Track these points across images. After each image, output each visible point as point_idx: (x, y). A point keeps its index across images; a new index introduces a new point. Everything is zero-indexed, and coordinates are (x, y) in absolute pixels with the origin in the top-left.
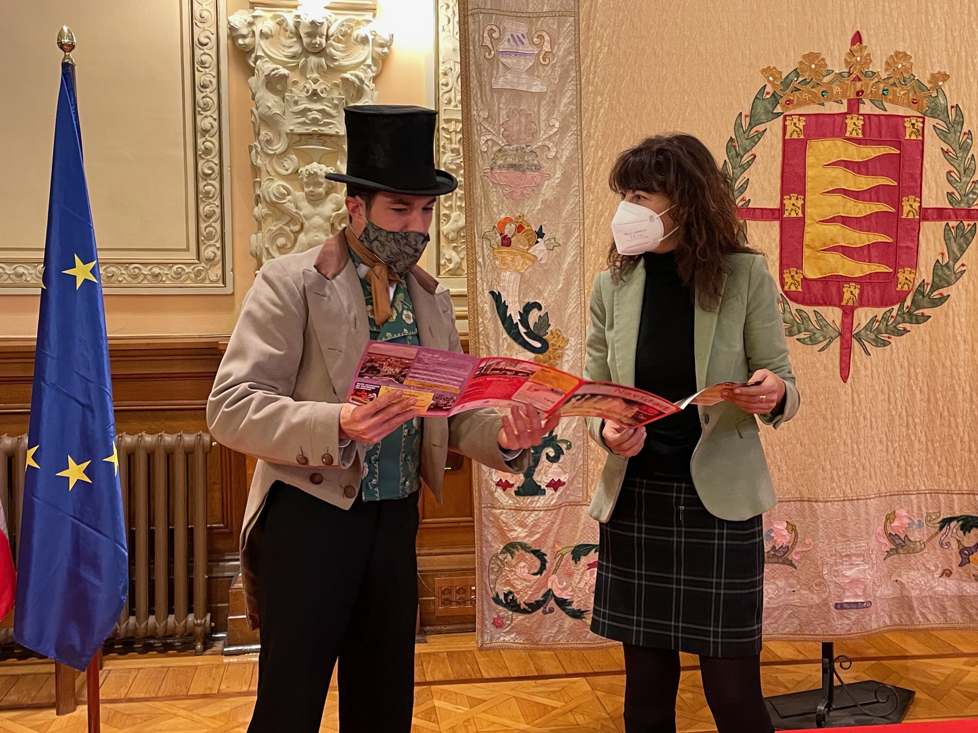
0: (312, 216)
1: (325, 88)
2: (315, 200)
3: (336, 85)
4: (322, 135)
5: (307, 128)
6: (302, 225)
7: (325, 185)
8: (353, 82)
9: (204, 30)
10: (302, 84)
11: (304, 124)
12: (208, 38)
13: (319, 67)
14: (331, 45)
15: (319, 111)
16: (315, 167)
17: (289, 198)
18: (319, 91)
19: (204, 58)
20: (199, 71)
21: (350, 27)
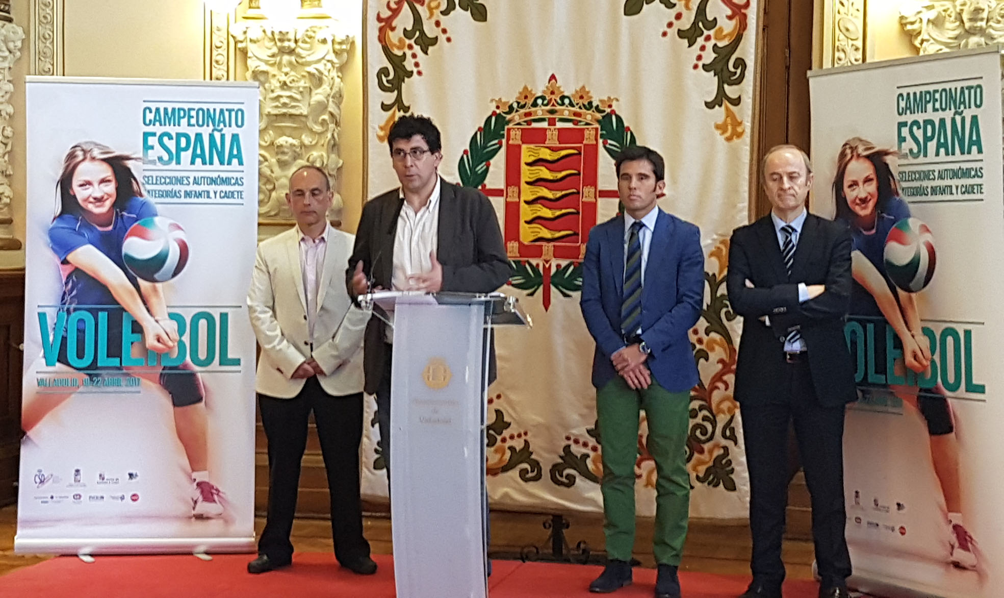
0: (281, 177)
1: (293, 80)
2: (283, 164)
3: (303, 76)
4: (291, 115)
5: (279, 110)
6: (274, 184)
7: (290, 153)
8: (313, 75)
9: (219, 36)
10: (277, 77)
11: (277, 107)
12: (222, 42)
13: (290, 64)
14: (299, 46)
15: (288, 97)
16: (282, 140)
17: (266, 163)
18: (288, 83)
19: (219, 58)
20: (215, 67)
21: (314, 32)
